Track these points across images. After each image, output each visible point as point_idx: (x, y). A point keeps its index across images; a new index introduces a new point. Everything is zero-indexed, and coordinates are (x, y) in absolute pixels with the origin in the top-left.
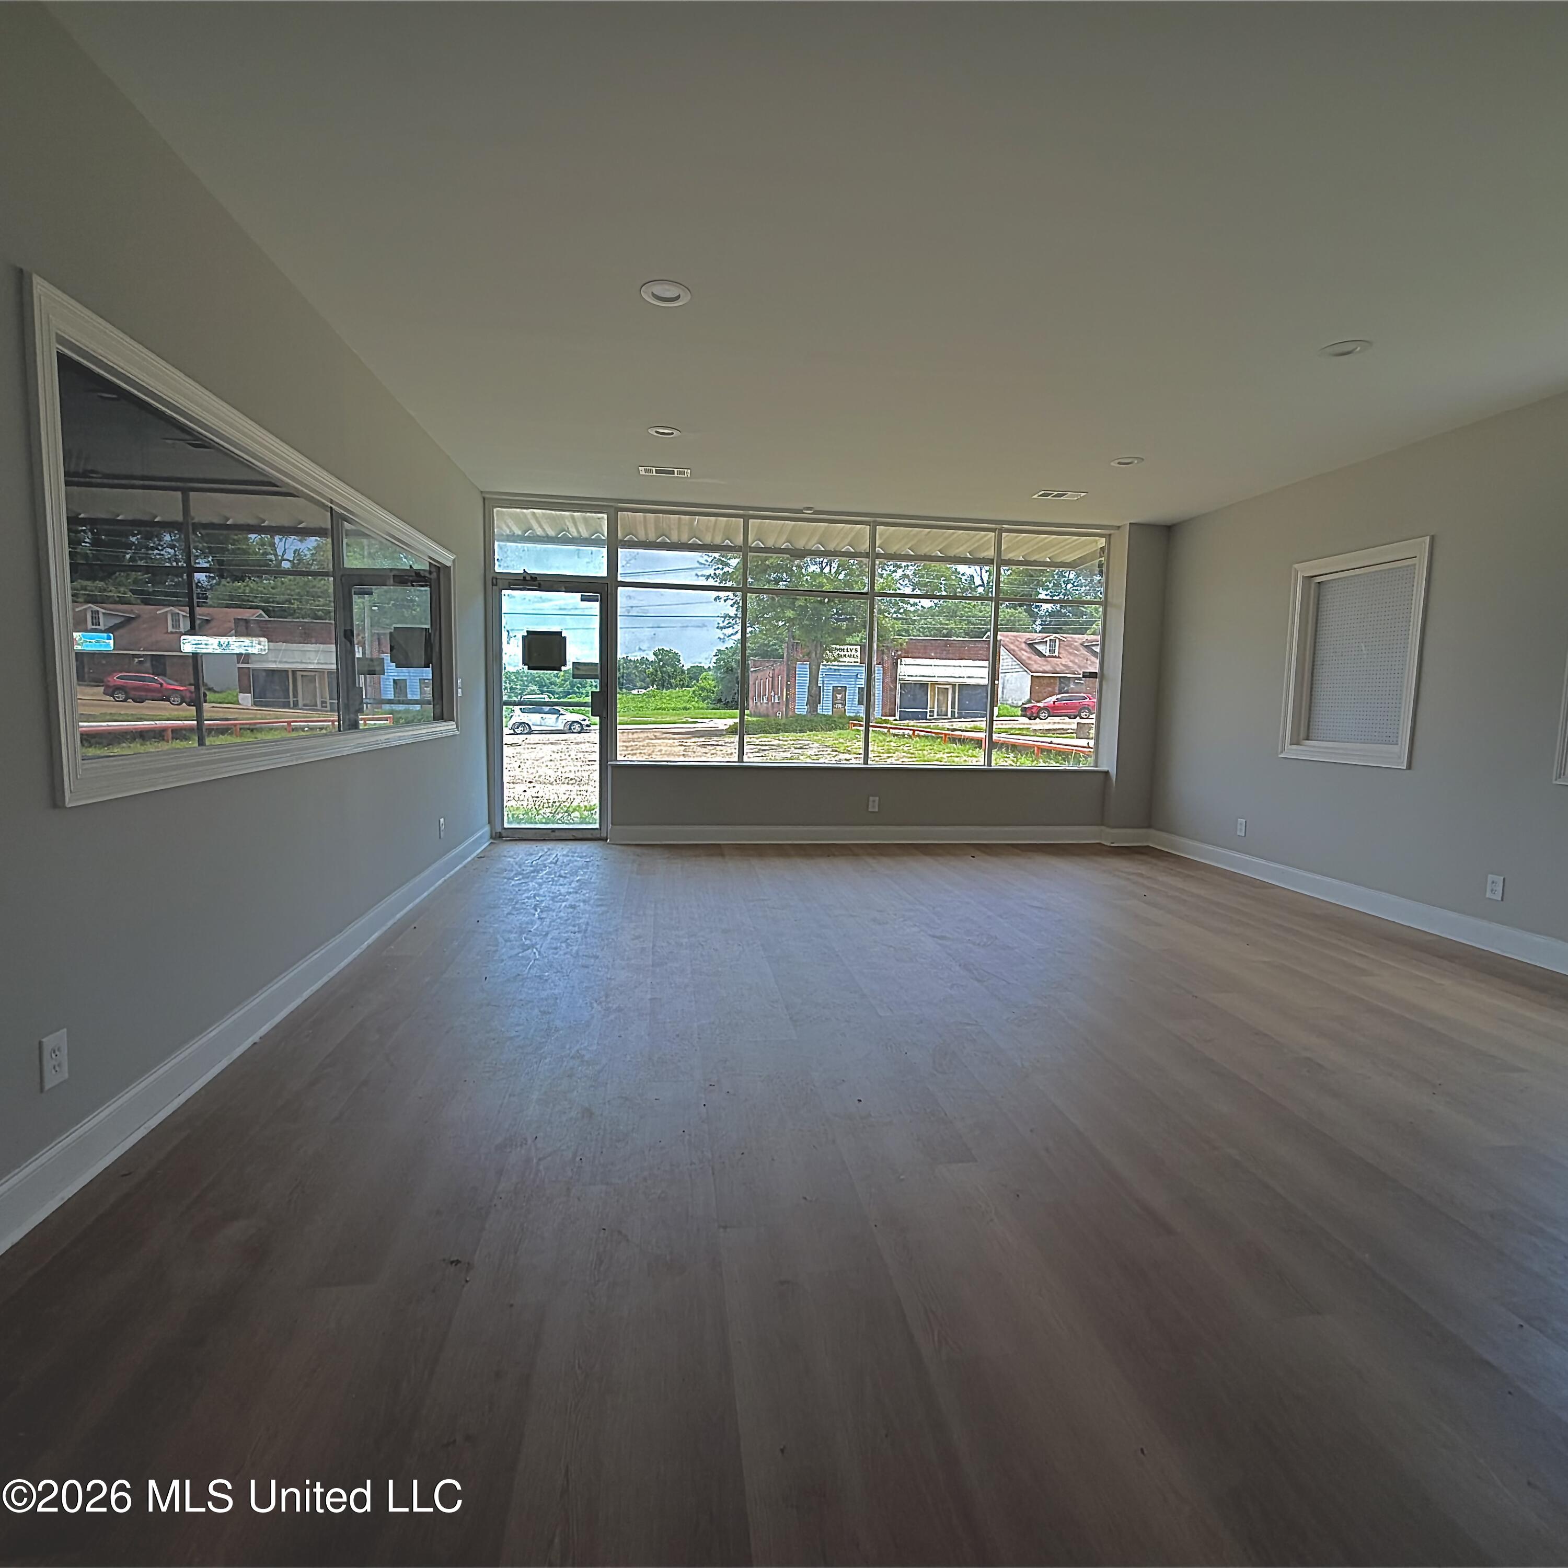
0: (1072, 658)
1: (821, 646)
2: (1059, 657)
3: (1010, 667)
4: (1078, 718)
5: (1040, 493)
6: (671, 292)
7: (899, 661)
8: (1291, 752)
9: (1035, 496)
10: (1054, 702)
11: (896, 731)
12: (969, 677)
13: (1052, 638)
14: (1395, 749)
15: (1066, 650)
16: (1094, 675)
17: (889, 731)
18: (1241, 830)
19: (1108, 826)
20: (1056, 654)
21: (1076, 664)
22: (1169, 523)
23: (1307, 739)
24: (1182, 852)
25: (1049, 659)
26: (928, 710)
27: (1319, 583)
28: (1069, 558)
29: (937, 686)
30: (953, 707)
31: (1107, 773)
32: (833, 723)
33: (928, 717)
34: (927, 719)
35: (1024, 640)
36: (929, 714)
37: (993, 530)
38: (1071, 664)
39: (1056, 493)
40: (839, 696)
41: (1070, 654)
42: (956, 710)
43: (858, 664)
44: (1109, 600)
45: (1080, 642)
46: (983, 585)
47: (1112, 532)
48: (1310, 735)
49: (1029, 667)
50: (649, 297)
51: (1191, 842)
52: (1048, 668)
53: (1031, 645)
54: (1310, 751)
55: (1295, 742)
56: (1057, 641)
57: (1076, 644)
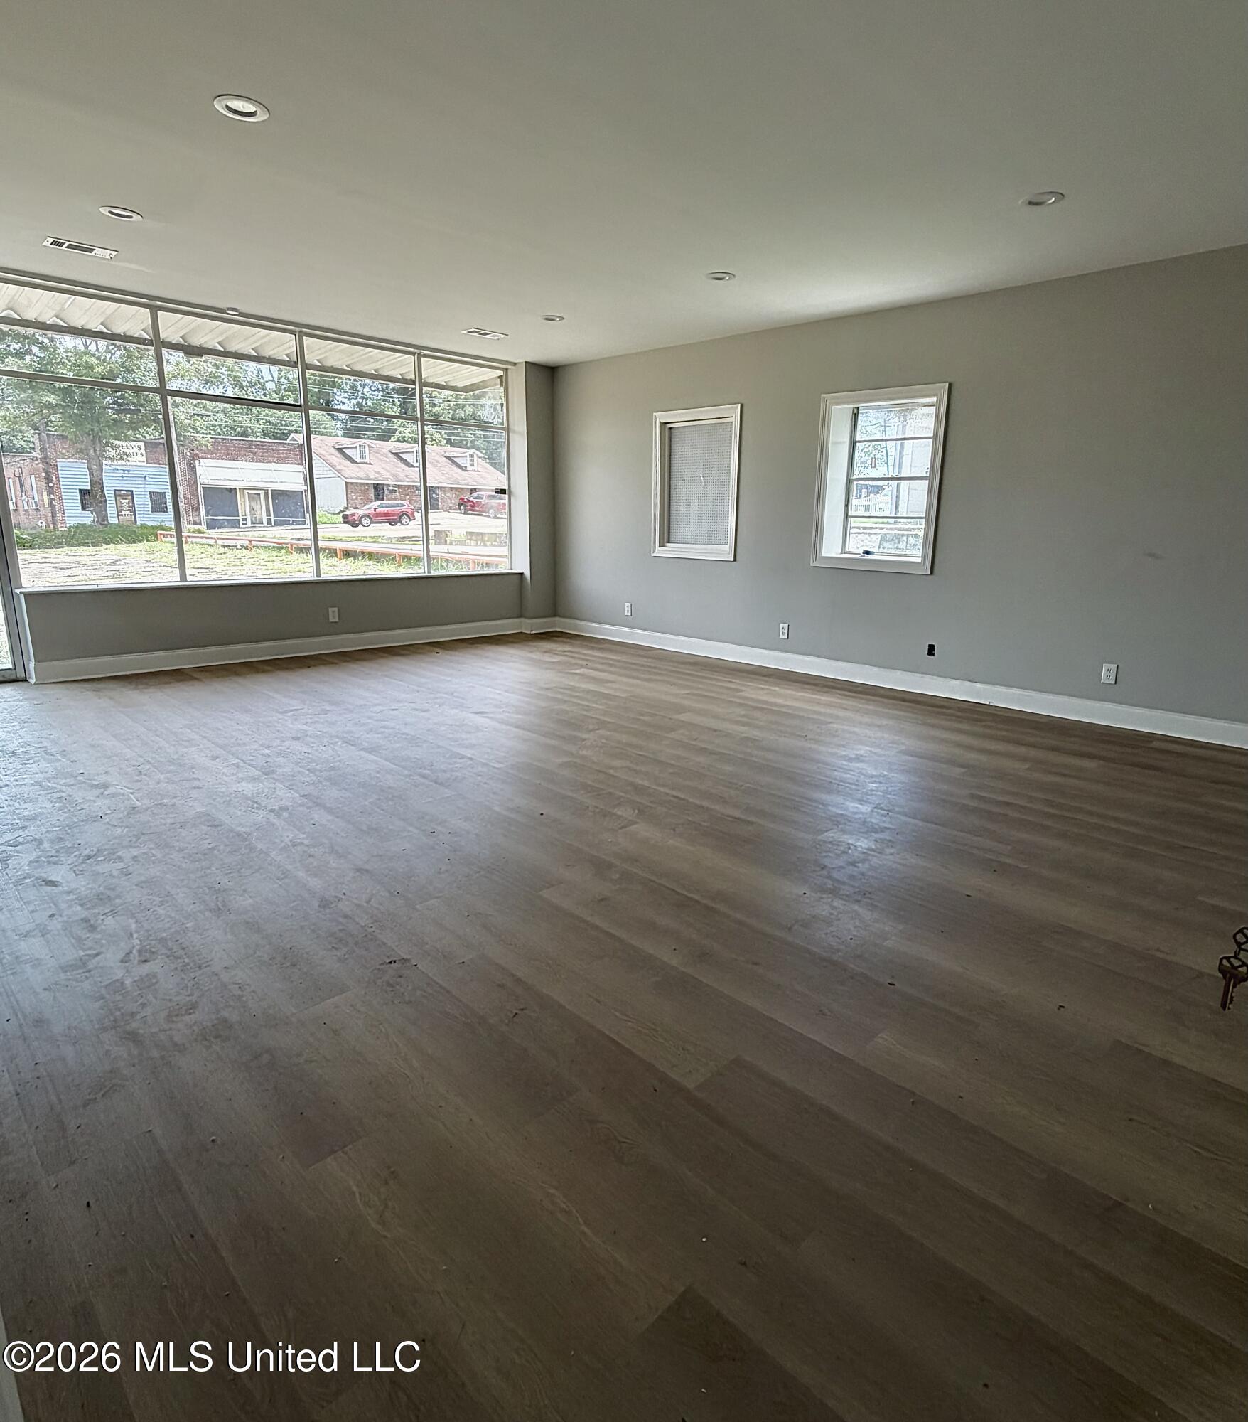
0: (384, 466)
1: (100, 441)
2: (370, 464)
3: (321, 472)
4: (399, 524)
5: (470, 330)
6: (250, 108)
7: (197, 462)
8: (660, 552)
9: (465, 332)
10: (375, 509)
11: (227, 542)
12: (282, 482)
13: (361, 443)
14: (726, 548)
15: (376, 457)
16: (503, 492)
17: (216, 542)
18: (628, 611)
19: (526, 617)
20: (367, 460)
21: (388, 471)
22: (554, 366)
23: (669, 542)
24: (582, 632)
25: (360, 465)
26: (240, 518)
27: (671, 428)
28: (461, 384)
29: (246, 491)
30: (268, 514)
31: (522, 574)
32: (135, 534)
33: (241, 526)
34: (239, 528)
35: (332, 444)
36: (241, 522)
37: (413, 354)
38: (382, 471)
39: (483, 332)
40: (125, 502)
41: (381, 460)
42: (272, 517)
43: (145, 464)
44: (511, 426)
45: (389, 449)
46: (273, 381)
47: (509, 367)
48: (671, 539)
49: (343, 472)
50: (223, 108)
51: (589, 624)
52: (362, 475)
53: (340, 450)
54: (671, 551)
55: (662, 545)
56: (367, 447)
57: (384, 451)
